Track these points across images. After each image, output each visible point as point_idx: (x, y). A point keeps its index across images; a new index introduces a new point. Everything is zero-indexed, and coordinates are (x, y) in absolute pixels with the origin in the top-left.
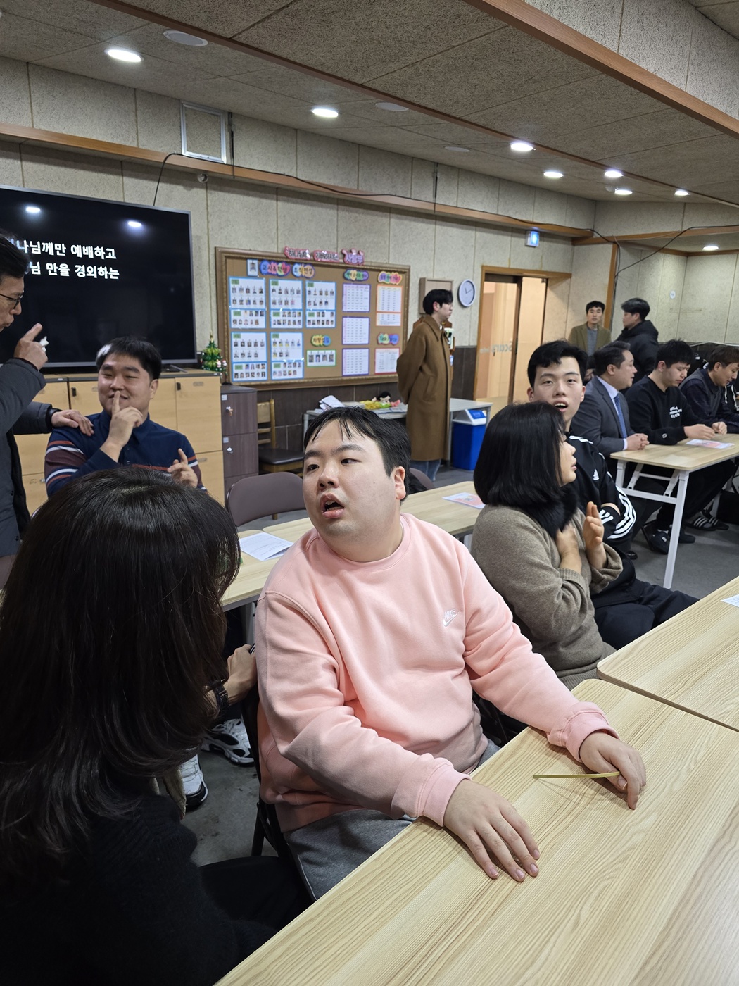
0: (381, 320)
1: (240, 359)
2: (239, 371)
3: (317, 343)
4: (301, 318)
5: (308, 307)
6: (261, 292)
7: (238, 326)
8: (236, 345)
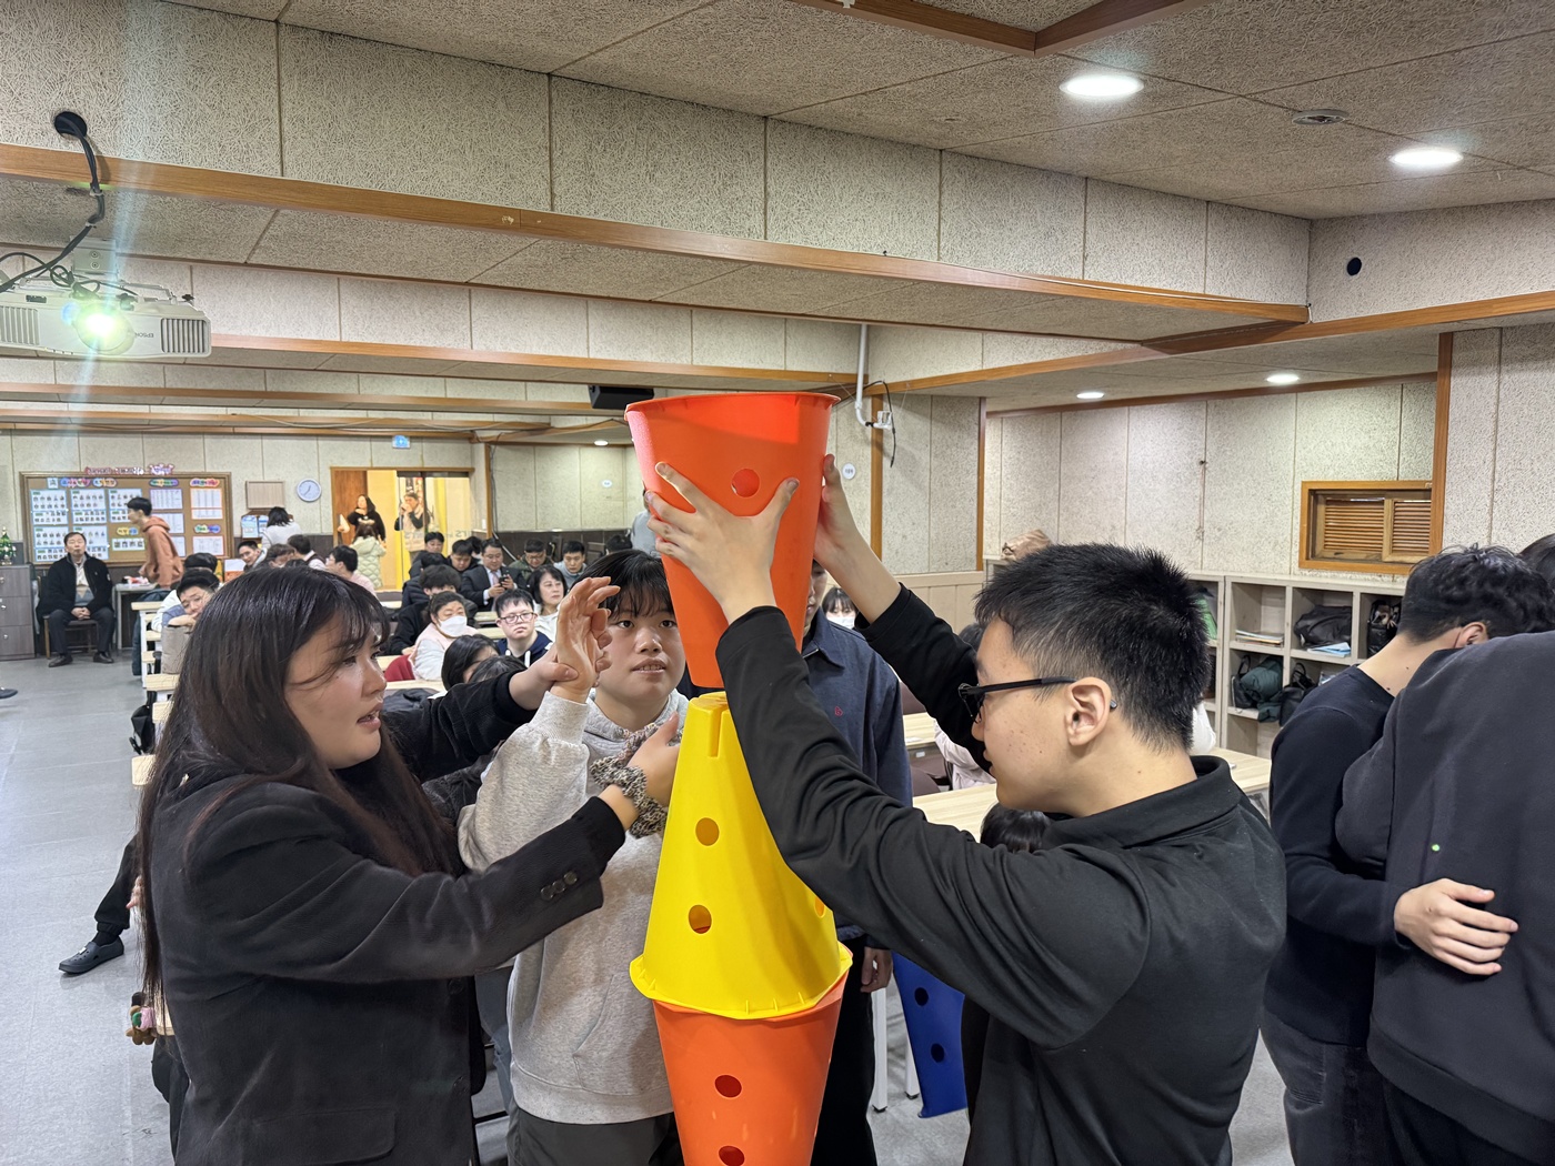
0: (195, 515)
1: (43, 546)
2: (42, 555)
3: (123, 534)
4: (104, 516)
5: (111, 507)
6: (62, 499)
7: (40, 523)
8: (38, 536)
